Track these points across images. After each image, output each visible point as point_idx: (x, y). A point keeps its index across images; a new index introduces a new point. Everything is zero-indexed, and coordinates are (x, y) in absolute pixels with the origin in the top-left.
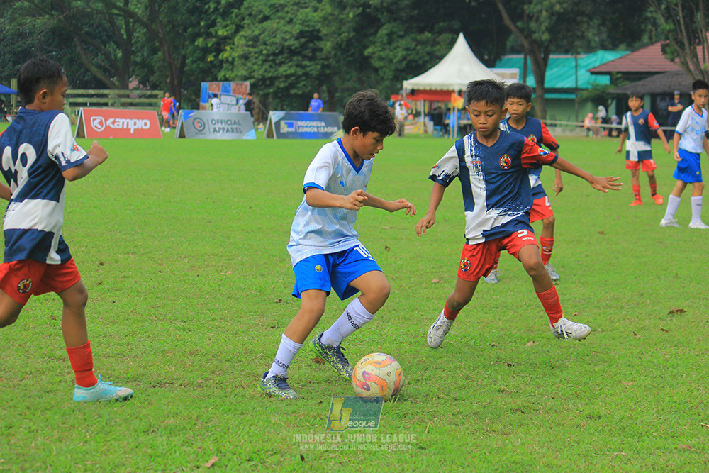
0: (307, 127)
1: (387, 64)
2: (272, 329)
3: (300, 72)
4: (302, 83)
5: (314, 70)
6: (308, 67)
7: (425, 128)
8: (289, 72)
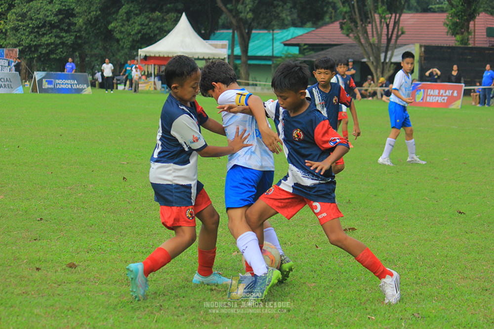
0: (63, 84)
1: (126, 36)
2: (35, 241)
3: (58, 41)
4: (60, 50)
5: (69, 40)
6: (65, 37)
7: (155, 86)
8: (50, 41)
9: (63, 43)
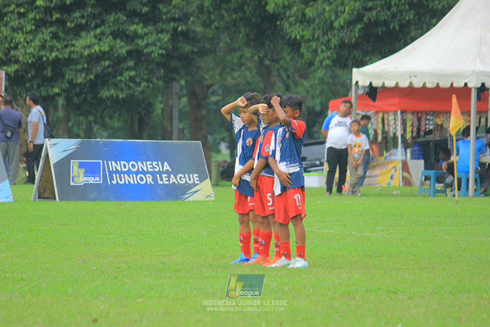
0: (129, 172)
4: (127, 74)
5: (154, 44)
6: (141, 37)
7: (406, 175)
8: (97, 48)
9: (137, 55)
